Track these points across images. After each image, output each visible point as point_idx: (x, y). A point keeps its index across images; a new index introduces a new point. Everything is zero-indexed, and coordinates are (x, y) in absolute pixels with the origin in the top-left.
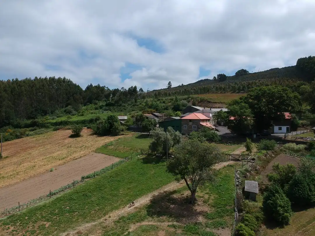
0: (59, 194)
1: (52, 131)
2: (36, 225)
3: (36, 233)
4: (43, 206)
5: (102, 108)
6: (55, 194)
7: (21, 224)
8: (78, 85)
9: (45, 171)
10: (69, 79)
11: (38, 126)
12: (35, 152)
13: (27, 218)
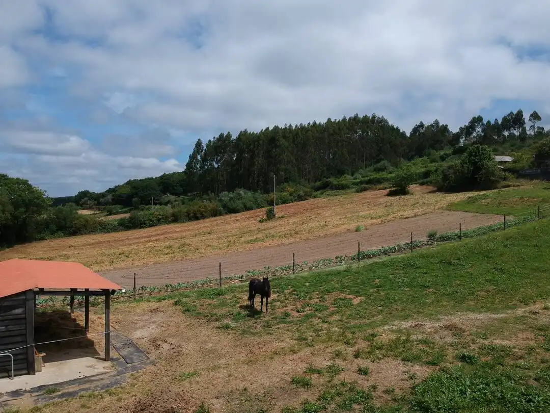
0: (379, 258)
1: (355, 192)
2: (329, 299)
3: (328, 311)
4: (345, 271)
5: (445, 159)
6: (369, 257)
7: (295, 292)
8: (397, 128)
9: (345, 230)
10: (381, 117)
11: (332, 189)
12: (327, 213)
13: (308, 284)
